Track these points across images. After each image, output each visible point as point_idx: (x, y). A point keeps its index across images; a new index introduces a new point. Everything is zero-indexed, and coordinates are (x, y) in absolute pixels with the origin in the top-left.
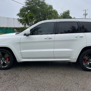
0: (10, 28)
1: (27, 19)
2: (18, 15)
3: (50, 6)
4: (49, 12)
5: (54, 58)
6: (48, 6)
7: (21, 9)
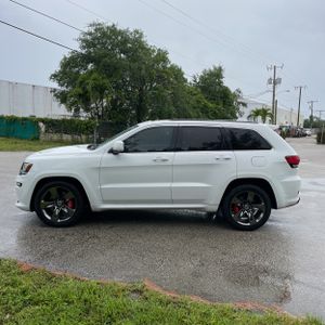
0: (25, 119)
1: (87, 92)
2: (54, 76)
3: (159, 54)
4: (158, 71)
5: (173, 202)
6: (154, 51)
7: (65, 58)
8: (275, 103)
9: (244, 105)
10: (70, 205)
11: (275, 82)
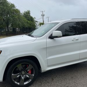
8: (43, 21)
9: (37, 22)
10: (30, 72)
11: (43, 15)
